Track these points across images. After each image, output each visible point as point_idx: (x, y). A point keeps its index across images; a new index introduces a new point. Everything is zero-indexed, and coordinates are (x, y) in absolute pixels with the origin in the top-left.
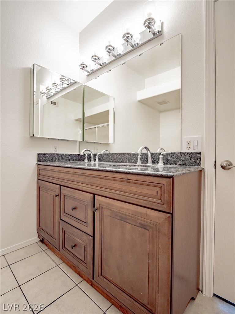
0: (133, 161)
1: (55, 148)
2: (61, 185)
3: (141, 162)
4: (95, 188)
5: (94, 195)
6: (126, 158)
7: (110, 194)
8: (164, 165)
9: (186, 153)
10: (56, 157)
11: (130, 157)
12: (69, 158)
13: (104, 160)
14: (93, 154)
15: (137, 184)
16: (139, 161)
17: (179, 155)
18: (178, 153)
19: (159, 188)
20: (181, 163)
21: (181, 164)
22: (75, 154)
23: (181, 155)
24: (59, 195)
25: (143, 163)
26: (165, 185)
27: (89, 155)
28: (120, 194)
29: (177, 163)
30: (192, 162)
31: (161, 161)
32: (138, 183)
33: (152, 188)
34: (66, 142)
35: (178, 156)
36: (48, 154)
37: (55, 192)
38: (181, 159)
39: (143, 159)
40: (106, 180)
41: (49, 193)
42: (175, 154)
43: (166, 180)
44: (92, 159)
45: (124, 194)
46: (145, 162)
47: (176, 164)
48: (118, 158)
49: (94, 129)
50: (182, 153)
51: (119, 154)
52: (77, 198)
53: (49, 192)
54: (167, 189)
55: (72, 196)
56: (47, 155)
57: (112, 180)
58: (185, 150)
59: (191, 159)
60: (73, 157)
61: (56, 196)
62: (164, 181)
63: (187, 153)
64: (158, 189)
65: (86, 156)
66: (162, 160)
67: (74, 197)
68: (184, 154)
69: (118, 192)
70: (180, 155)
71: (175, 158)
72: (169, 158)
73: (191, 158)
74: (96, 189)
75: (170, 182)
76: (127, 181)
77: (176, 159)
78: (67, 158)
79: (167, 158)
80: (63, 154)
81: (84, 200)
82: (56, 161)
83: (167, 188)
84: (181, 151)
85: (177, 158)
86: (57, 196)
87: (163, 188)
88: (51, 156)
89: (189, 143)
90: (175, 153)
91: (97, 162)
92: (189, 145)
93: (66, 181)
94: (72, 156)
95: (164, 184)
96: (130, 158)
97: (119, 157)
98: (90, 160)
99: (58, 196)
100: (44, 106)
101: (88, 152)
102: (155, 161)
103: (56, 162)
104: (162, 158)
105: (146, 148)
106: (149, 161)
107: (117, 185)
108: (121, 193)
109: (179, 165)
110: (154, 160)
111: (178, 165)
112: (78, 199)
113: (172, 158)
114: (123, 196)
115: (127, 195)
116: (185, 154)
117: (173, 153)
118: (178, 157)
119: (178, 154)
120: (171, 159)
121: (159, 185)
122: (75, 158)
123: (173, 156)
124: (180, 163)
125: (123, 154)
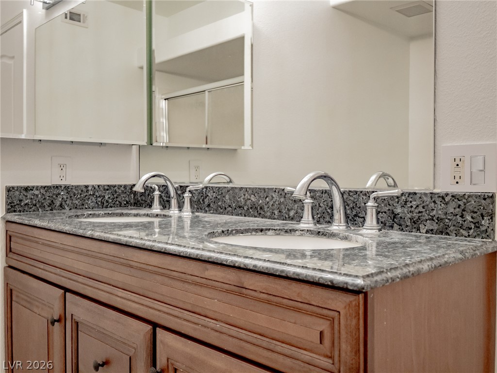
0: (292, 213)
1: (62, 167)
2: (66, 290)
3: (313, 218)
4: (156, 306)
5: (155, 325)
6: (271, 203)
7: (195, 329)
8: (380, 230)
9: (447, 195)
10: (65, 197)
11: (282, 200)
12: (107, 197)
13: (209, 206)
14: (176, 185)
15: (269, 302)
16: (307, 215)
17: (427, 200)
18: (425, 194)
19: (328, 322)
20: (435, 227)
21: (432, 230)
22: (125, 186)
23: (434, 202)
24: (62, 320)
25: (321, 220)
26: (341, 313)
27: (164, 189)
28: (224, 330)
29: (421, 226)
30: (466, 225)
31: (371, 219)
32: (271, 302)
33: (308, 319)
34: (97, 147)
35: (425, 204)
36: (37, 188)
37: (53, 308)
38: (434, 212)
39: (320, 209)
40: (186, 286)
41: (35, 310)
42: (415, 196)
43: (345, 299)
44: (174, 202)
45: (234, 331)
46: (328, 219)
47: (418, 229)
48: (249, 202)
49: (200, 96)
50: (435, 194)
51: (252, 189)
52: (107, 333)
53: (37, 307)
54: (346, 326)
55: (95, 327)
56: (37, 192)
57: (201, 285)
58: (445, 186)
59: (462, 216)
60: (119, 195)
61: (53, 323)
62: (339, 302)
63: (453, 196)
64: (324, 326)
65: (157, 193)
66: (374, 216)
67: (102, 330)
68: (443, 198)
69: (218, 325)
70: (429, 199)
71: (417, 211)
72: (399, 210)
73: (464, 210)
74: (159, 311)
75: (356, 305)
76: (240, 290)
77: (420, 212)
78: (99, 199)
79: (390, 208)
80: (87, 187)
81: (126, 342)
82: (64, 208)
83: (347, 323)
84: (434, 188)
85: (421, 209)
86: (55, 321)
87: (336, 322)
88: (48, 194)
89: (458, 162)
90: (415, 194)
91: (187, 213)
92: (457, 169)
93: (80, 279)
94: (116, 192)
95: (339, 312)
96: (283, 202)
97: (253, 198)
98: (167, 206)
99: (59, 321)
100: (36, 32)
101: (161, 181)
102: (355, 216)
103: (63, 211)
104: (374, 210)
105: (325, 177)
106: (336, 217)
107: (214, 303)
108: (226, 328)
109: (427, 232)
110: (354, 213)
111: (424, 231)
112: (111, 335)
113: (406, 210)
114: (231, 339)
115: (243, 334)
116: (447, 199)
117: (410, 194)
118: (423, 207)
119: (425, 199)
120: (404, 213)
121: (325, 312)
122: (123, 198)
123: (409, 205)
124: (431, 228)
125: (264, 189)
